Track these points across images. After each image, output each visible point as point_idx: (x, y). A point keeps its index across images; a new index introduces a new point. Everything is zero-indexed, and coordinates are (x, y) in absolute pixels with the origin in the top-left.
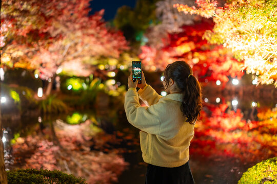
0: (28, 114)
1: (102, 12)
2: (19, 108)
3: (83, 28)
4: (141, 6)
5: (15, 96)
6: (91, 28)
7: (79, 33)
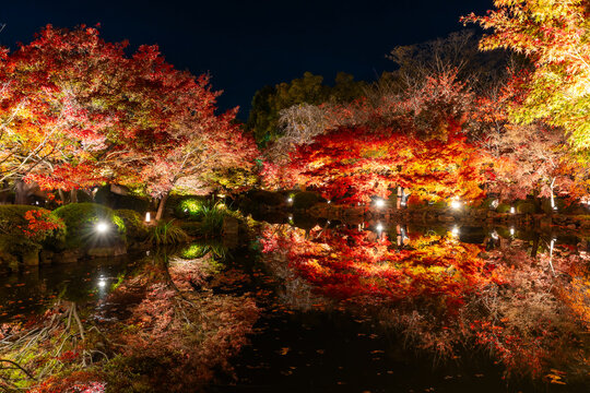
0: (135, 246)
1: (236, 110)
2: (124, 238)
3: (210, 130)
4: (256, 116)
5: (118, 221)
6: (221, 131)
7: (205, 137)
